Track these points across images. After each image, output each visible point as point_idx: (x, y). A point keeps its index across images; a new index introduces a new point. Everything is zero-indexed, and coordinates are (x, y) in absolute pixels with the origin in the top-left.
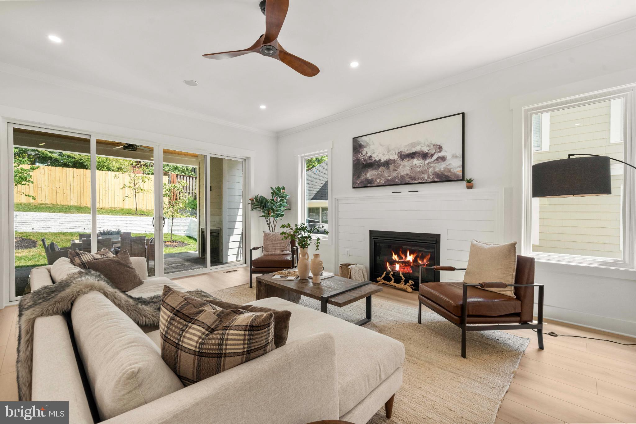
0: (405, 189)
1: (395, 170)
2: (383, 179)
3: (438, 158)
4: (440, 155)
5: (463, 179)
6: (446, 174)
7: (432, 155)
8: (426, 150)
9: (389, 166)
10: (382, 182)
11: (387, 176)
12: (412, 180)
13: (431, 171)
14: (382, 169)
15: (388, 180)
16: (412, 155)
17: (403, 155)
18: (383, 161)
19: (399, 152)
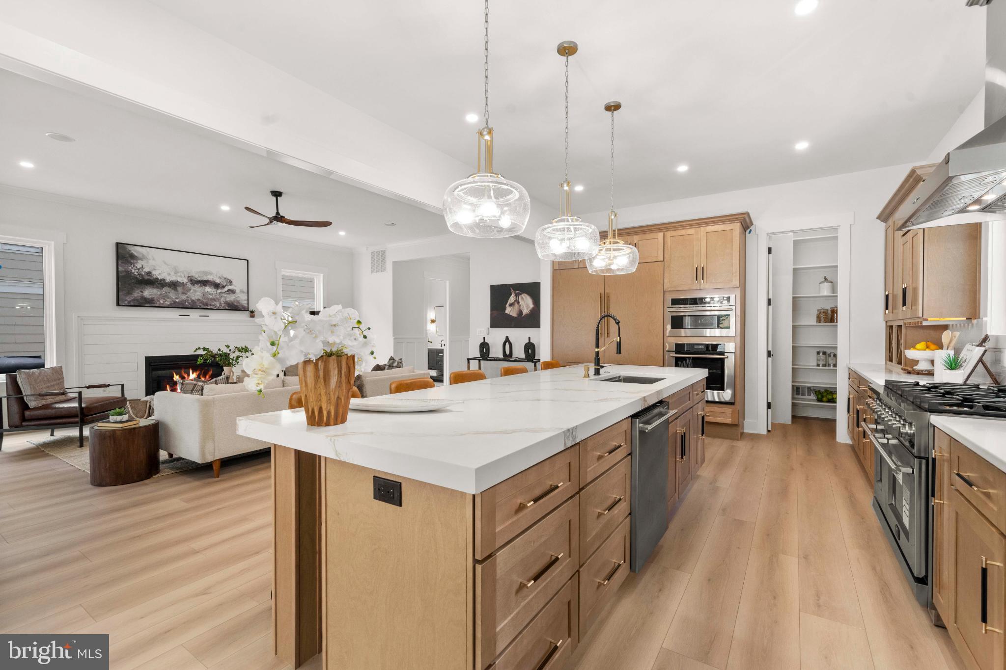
0: (194, 314)
1: (183, 293)
2: (168, 300)
3: (229, 290)
4: (231, 288)
5: (248, 310)
6: (235, 304)
7: (224, 287)
8: (218, 281)
9: (176, 287)
10: (168, 303)
11: (173, 297)
12: (204, 305)
13: (222, 300)
14: (166, 289)
15: (175, 302)
16: (205, 283)
17: (194, 280)
18: (168, 280)
19: (189, 277)
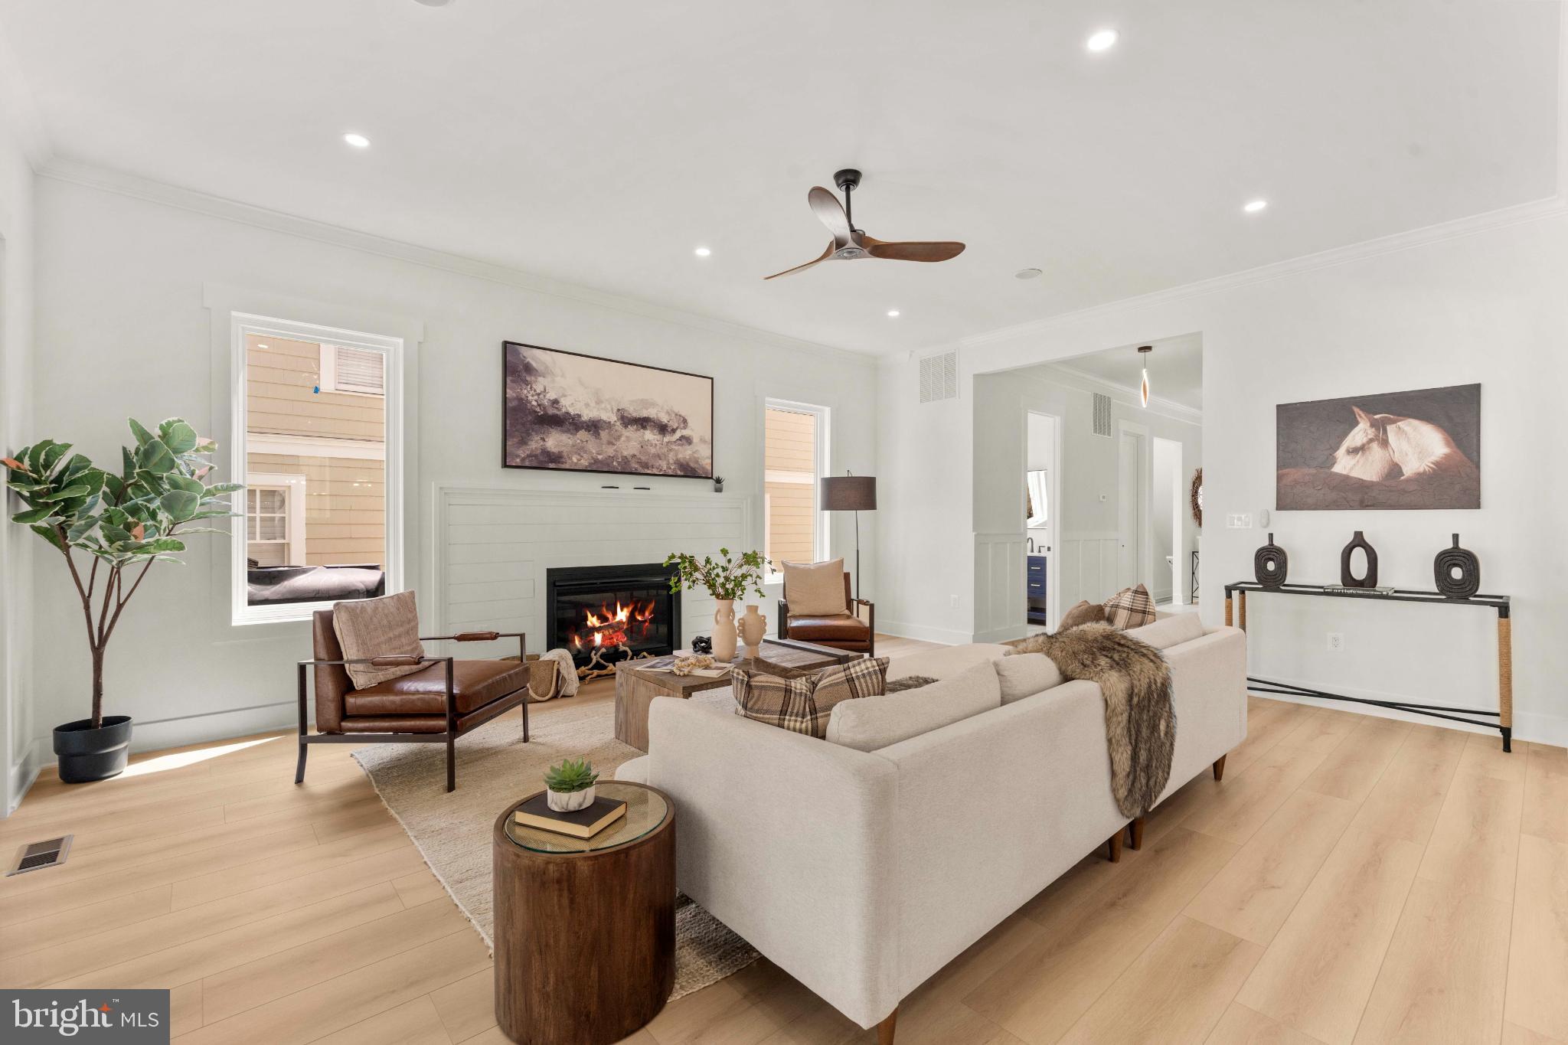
0: (626, 484)
1: (610, 443)
2: (585, 455)
3: (682, 438)
4: (685, 432)
5: (711, 478)
6: (692, 465)
7: (674, 431)
8: (665, 419)
9: (598, 431)
10: (584, 463)
11: (594, 451)
12: (643, 467)
13: (671, 457)
14: (582, 434)
15: (596, 461)
16: (643, 422)
17: (627, 417)
18: (585, 418)
19: (618, 410)
